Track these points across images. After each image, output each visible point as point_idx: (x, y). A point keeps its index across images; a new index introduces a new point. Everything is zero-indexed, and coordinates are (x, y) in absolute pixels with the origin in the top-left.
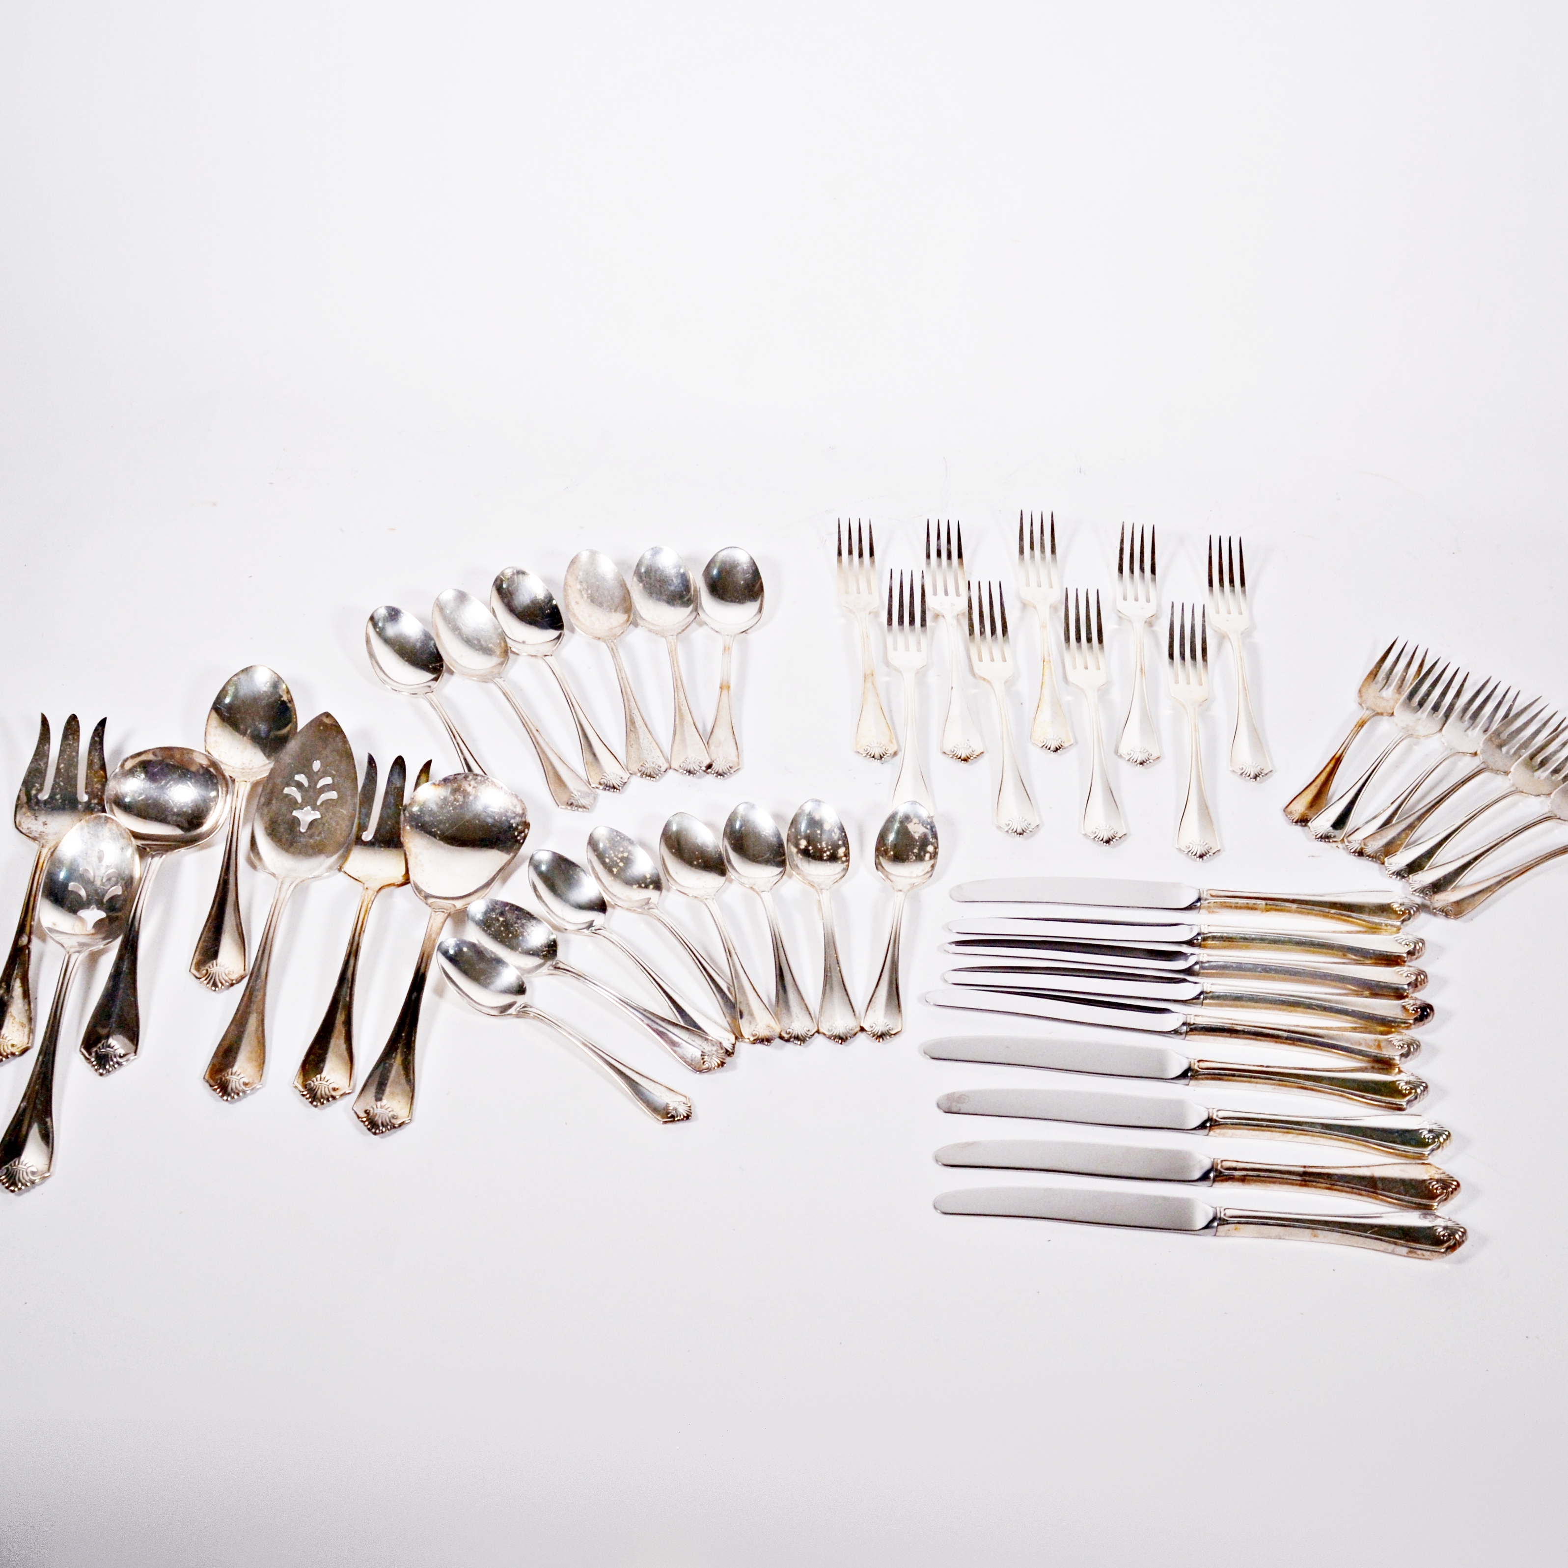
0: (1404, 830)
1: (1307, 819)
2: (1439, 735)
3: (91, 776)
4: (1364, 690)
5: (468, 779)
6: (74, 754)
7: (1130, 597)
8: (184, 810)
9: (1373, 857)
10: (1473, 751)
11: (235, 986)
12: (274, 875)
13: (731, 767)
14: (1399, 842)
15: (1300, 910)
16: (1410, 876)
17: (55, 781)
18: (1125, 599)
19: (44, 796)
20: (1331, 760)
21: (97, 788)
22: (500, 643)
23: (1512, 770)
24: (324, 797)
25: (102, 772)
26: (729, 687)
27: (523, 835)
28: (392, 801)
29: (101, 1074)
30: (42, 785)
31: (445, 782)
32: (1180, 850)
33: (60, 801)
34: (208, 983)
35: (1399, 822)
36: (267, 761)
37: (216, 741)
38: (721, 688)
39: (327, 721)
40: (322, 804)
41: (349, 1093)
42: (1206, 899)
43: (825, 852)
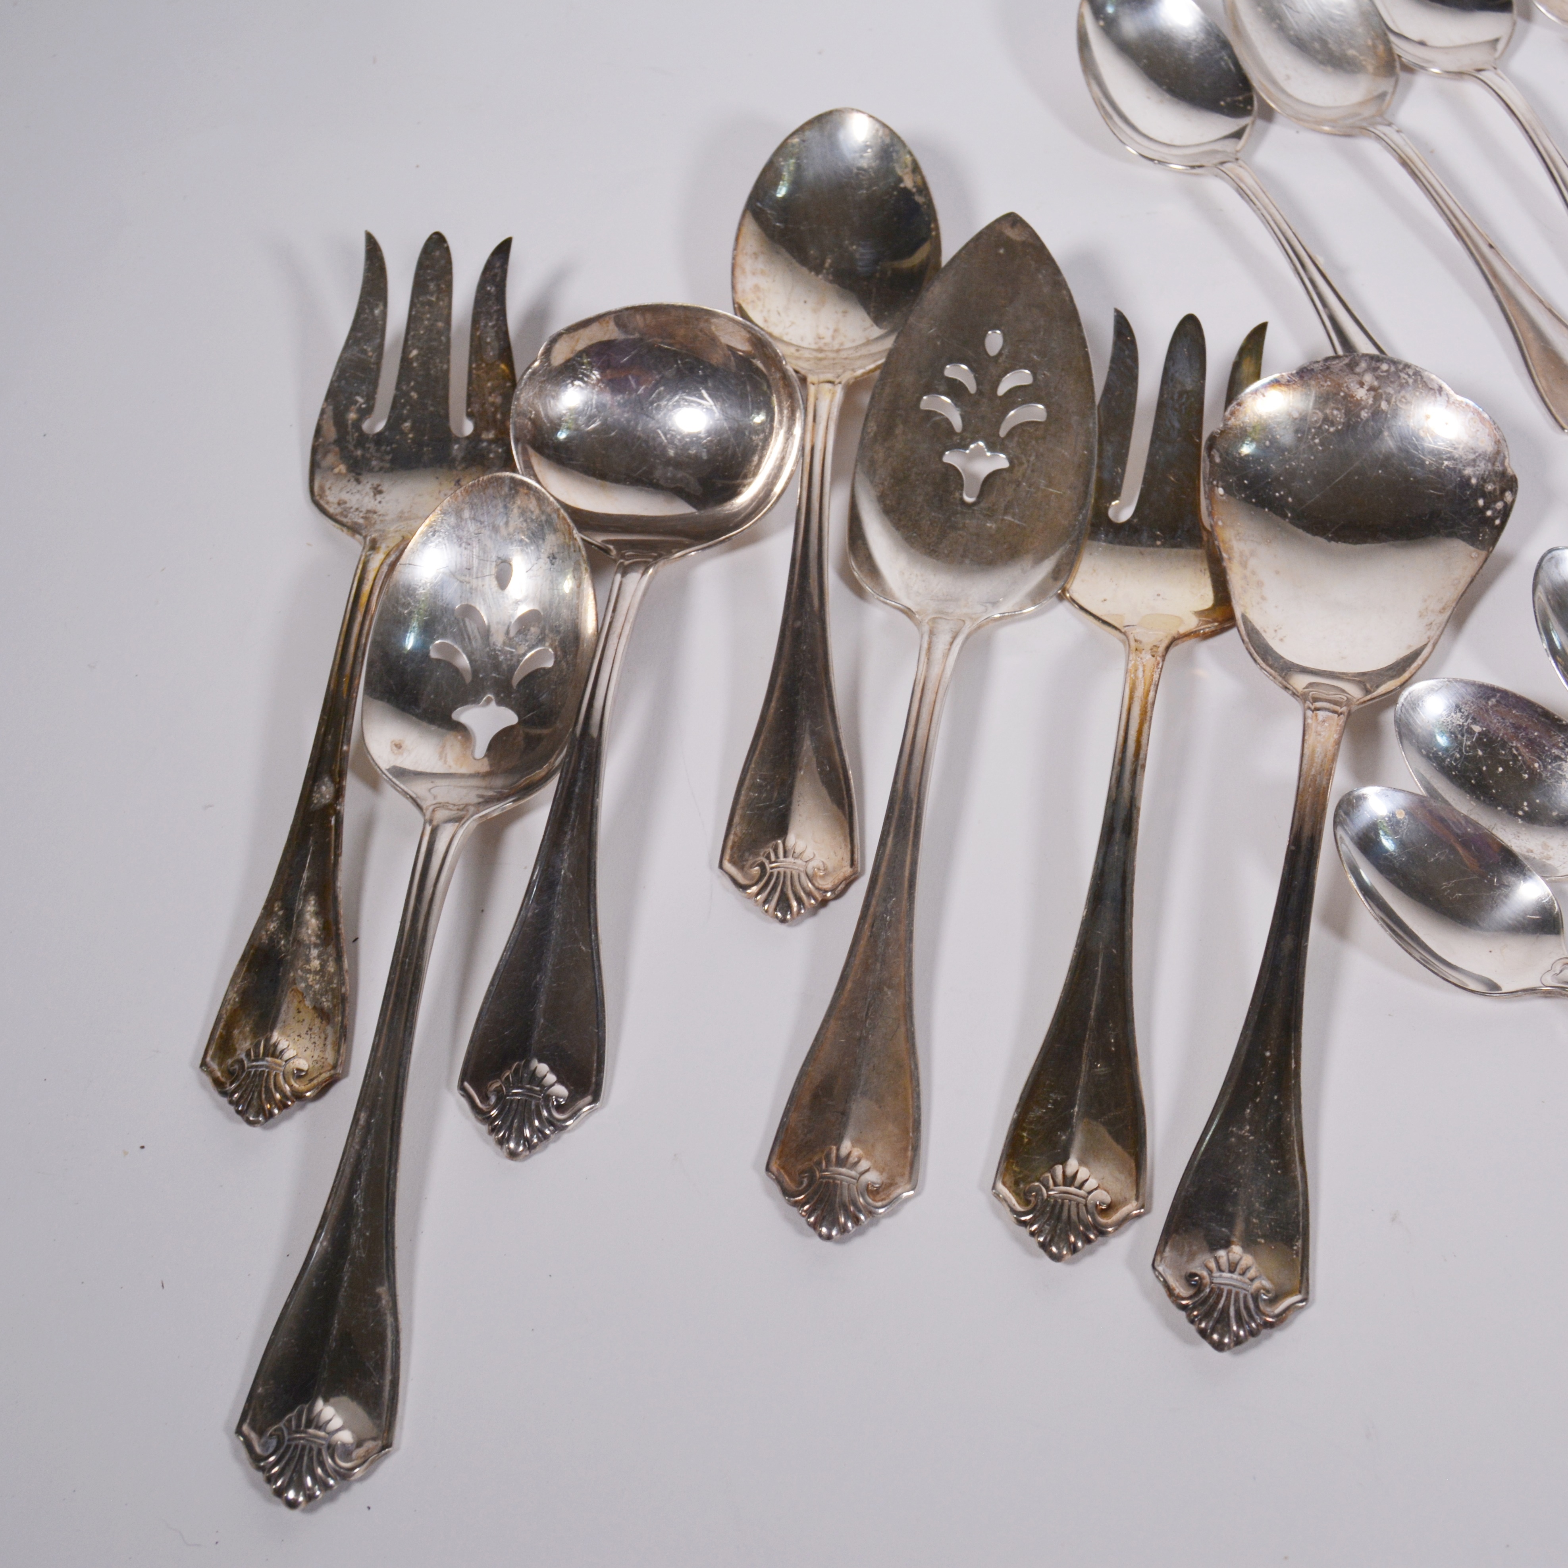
3: (478, 376)
5: (1358, 370)
6: (440, 324)
8: (692, 452)
11: (833, 905)
12: (908, 612)
17: (398, 387)
19: (376, 424)
21: (493, 404)
22: (1374, 46)
24: (1014, 416)
25: (503, 366)
27: (1499, 505)
28: (1177, 425)
29: (513, 1155)
30: (371, 398)
31: (1301, 377)
33: (411, 436)
34: (766, 901)
36: (877, 332)
37: (757, 288)
39: (1012, 234)
40: (1010, 434)
41: (1139, 1216)
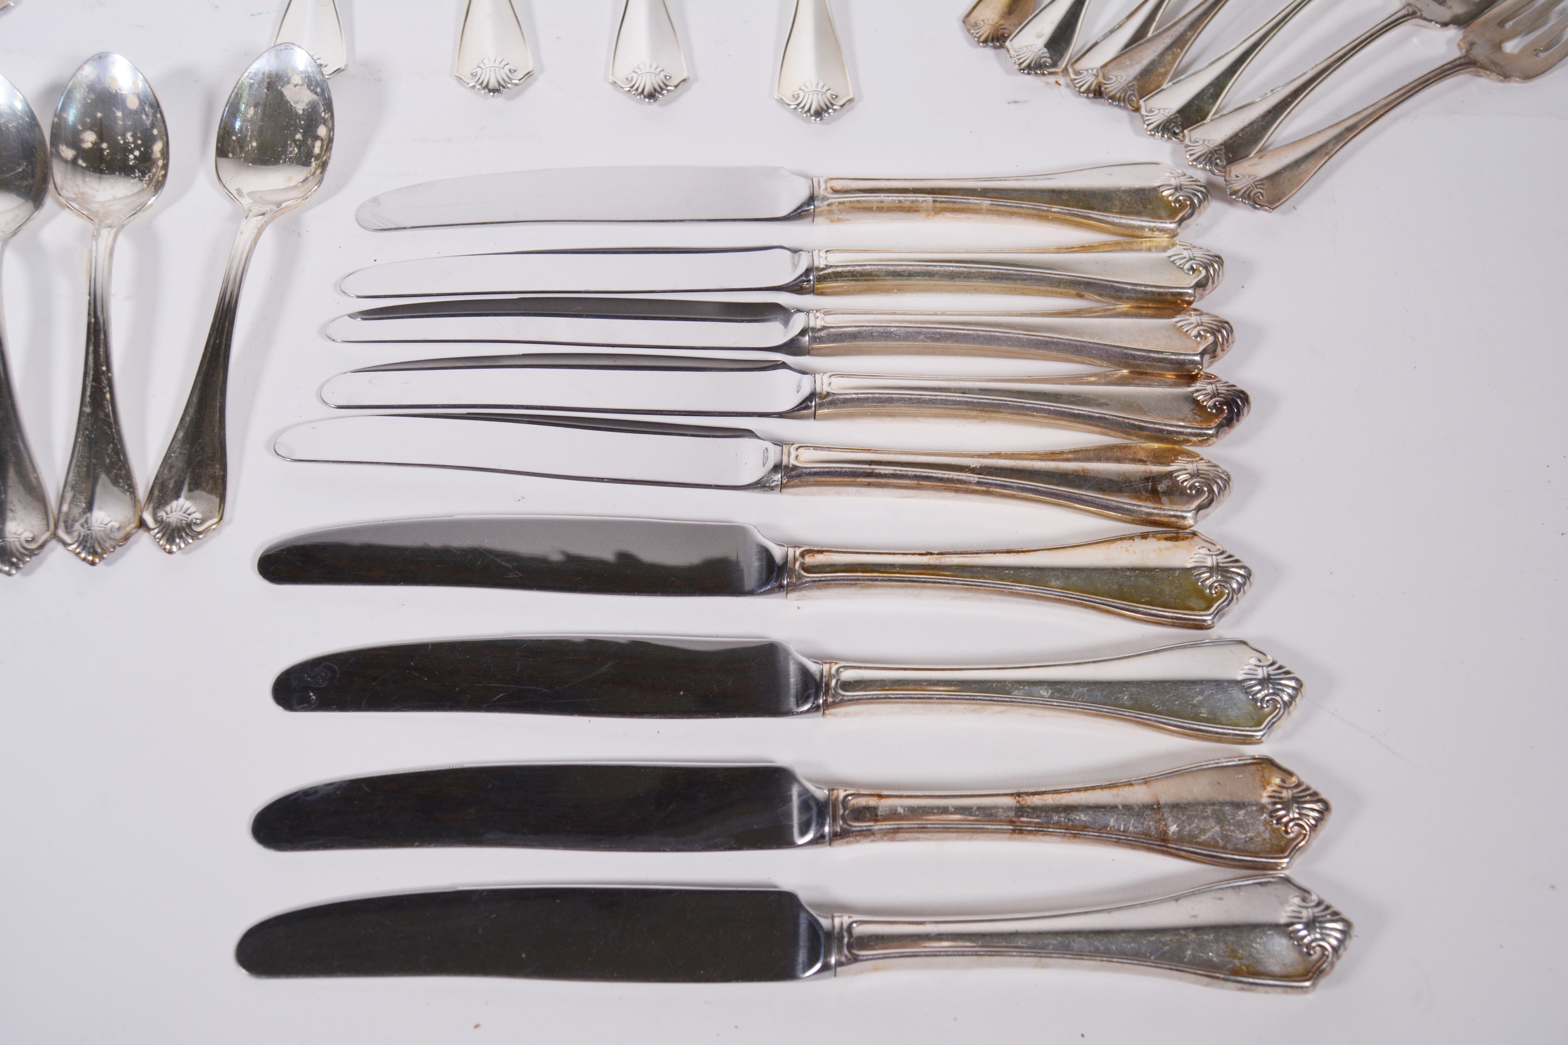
0: (1169, 48)
1: (1003, 35)
9: (1119, 100)
14: (1162, 70)
15: (994, 208)
16: (1186, 131)
32: (781, 101)
35: (1160, 34)
42: (824, 198)
43: (130, 153)
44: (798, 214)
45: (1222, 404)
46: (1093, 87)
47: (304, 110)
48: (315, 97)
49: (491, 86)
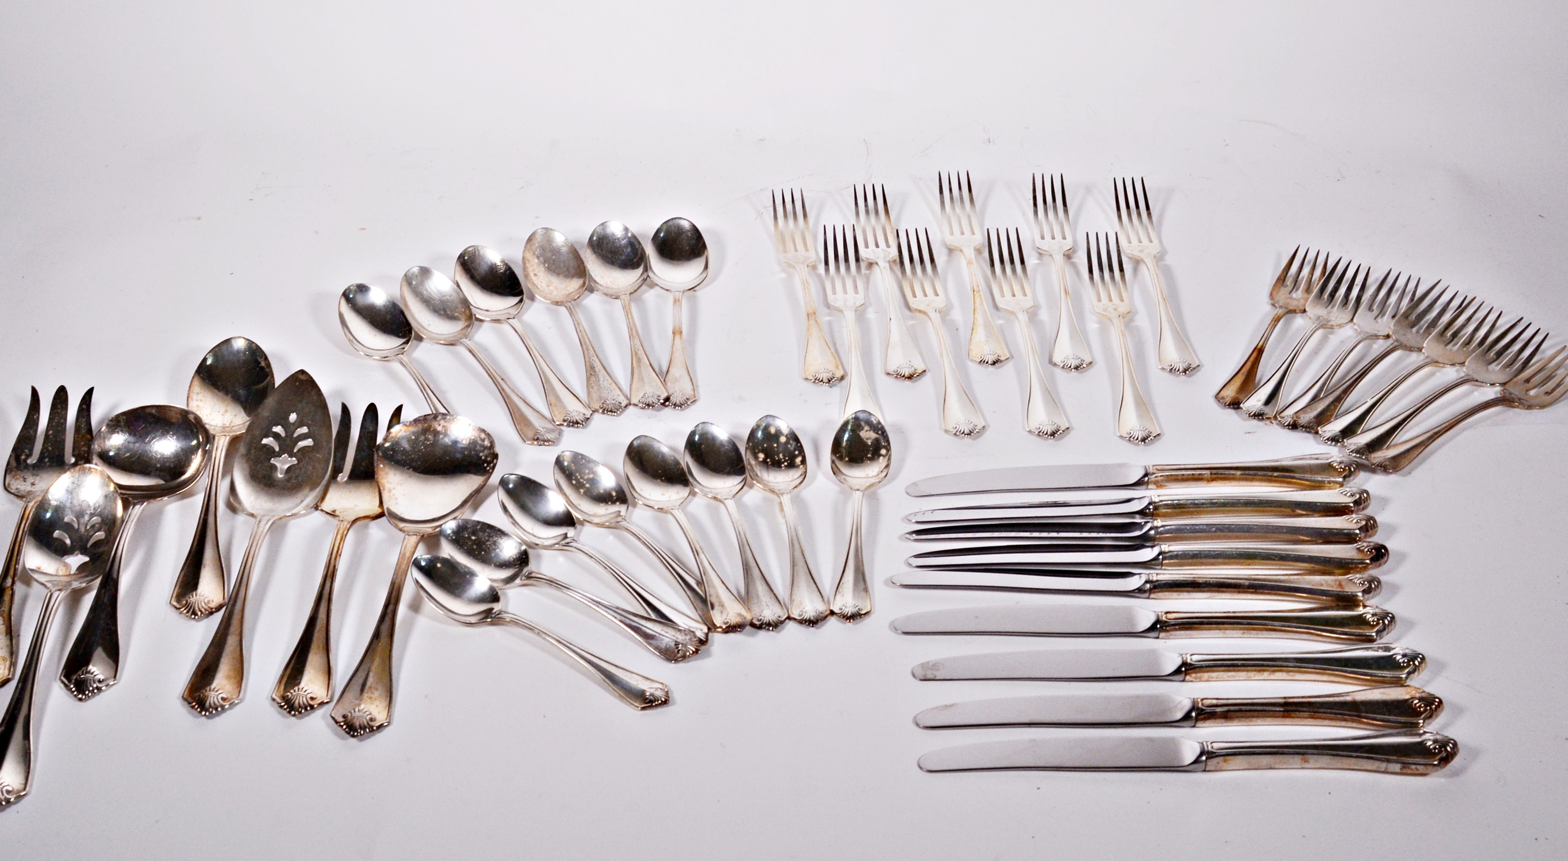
0: (1332, 403)
1: (1239, 402)
2: (1350, 325)
3: (78, 440)
4: (1274, 294)
5: (438, 419)
6: (62, 421)
7: (1048, 237)
8: (167, 464)
9: (1306, 427)
10: (1385, 333)
11: (215, 614)
12: (252, 515)
13: (688, 399)
14: (1329, 414)
15: (1244, 476)
16: (1344, 441)
17: (43, 445)
18: (1043, 238)
19: (32, 461)
20: (1253, 352)
21: (83, 451)
22: (465, 311)
23: (1425, 345)
24: (302, 444)
25: (88, 436)
26: (681, 333)
27: (492, 465)
28: (366, 444)
29: (80, 700)
30: (31, 450)
31: (415, 423)
32: (1121, 437)
33: (48, 464)
34: (188, 612)
35: (1327, 397)
36: (248, 419)
37: (198, 406)
38: (674, 333)
39: (303, 377)
40: (299, 451)
41: (327, 703)
42: (1154, 474)
43: (783, 463)
44: (1139, 483)
45: (1372, 549)
46: (1291, 423)
47: (872, 443)
48: (877, 436)
49: (966, 432)
